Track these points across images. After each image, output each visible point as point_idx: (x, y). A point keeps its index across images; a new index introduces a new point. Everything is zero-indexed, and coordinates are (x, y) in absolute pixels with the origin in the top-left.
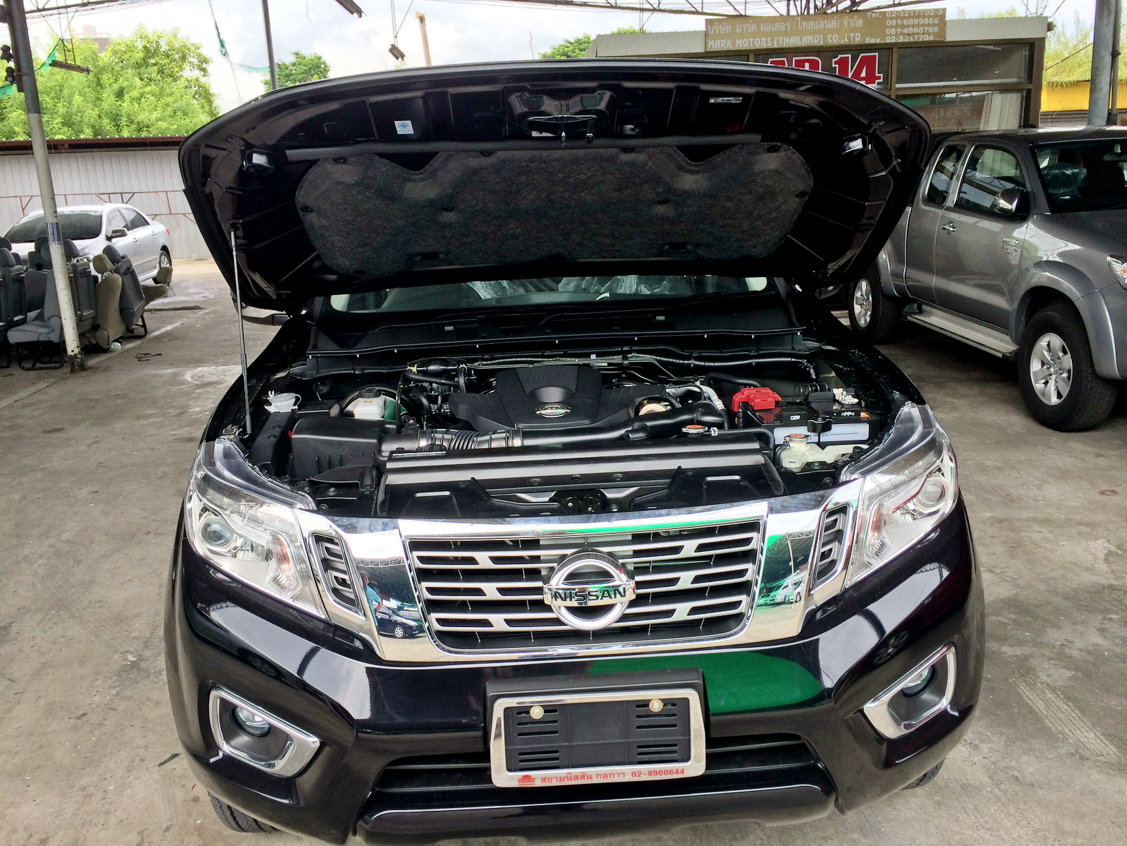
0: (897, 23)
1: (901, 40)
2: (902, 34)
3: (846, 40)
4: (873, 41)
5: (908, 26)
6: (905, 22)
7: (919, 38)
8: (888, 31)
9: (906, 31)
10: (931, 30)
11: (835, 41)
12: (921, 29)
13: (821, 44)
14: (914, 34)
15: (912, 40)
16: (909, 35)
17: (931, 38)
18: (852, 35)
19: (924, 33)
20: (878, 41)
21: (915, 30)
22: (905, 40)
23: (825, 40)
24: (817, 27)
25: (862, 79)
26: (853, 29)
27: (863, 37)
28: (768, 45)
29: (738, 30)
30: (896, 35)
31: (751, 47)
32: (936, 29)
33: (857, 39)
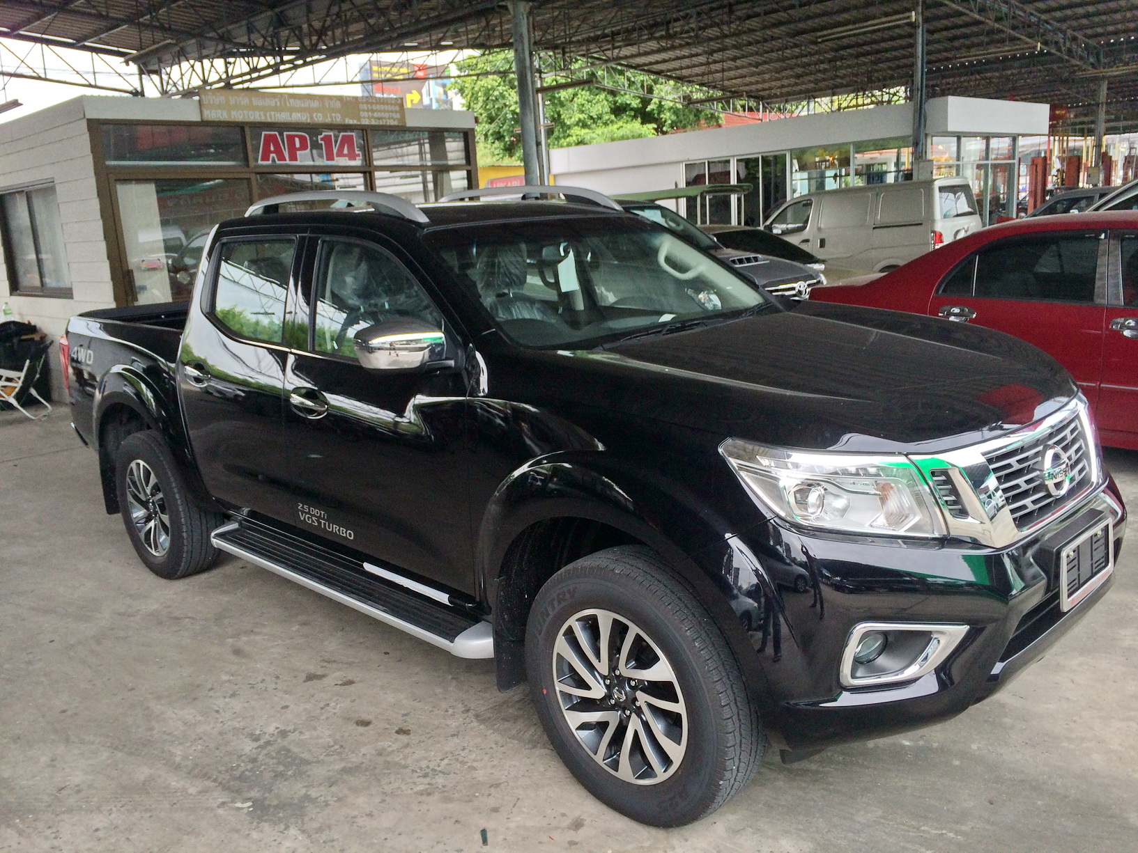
1: (373, 123)
2: (373, 117)
3: (330, 120)
4: (351, 122)
5: (377, 111)
6: (374, 107)
7: (386, 122)
8: (362, 114)
9: (376, 115)
10: (394, 115)
11: (320, 119)
12: (387, 115)
13: (307, 122)
14: (382, 118)
15: (381, 124)
16: (379, 119)
17: (396, 123)
18: (333, 115)
19: (389, 119)
20: (355, 122)
21: (383, 115)
22: (376, 124)
23: (312, 118)
24: (303, 105)
25: (345, 156)
26: (333, 110)
27: (343, 118)
28: (263, 119)
29: (232, 102)
30: (369, 118)
31: (246, 120)
32: (398, 116)
33: (338, 119)
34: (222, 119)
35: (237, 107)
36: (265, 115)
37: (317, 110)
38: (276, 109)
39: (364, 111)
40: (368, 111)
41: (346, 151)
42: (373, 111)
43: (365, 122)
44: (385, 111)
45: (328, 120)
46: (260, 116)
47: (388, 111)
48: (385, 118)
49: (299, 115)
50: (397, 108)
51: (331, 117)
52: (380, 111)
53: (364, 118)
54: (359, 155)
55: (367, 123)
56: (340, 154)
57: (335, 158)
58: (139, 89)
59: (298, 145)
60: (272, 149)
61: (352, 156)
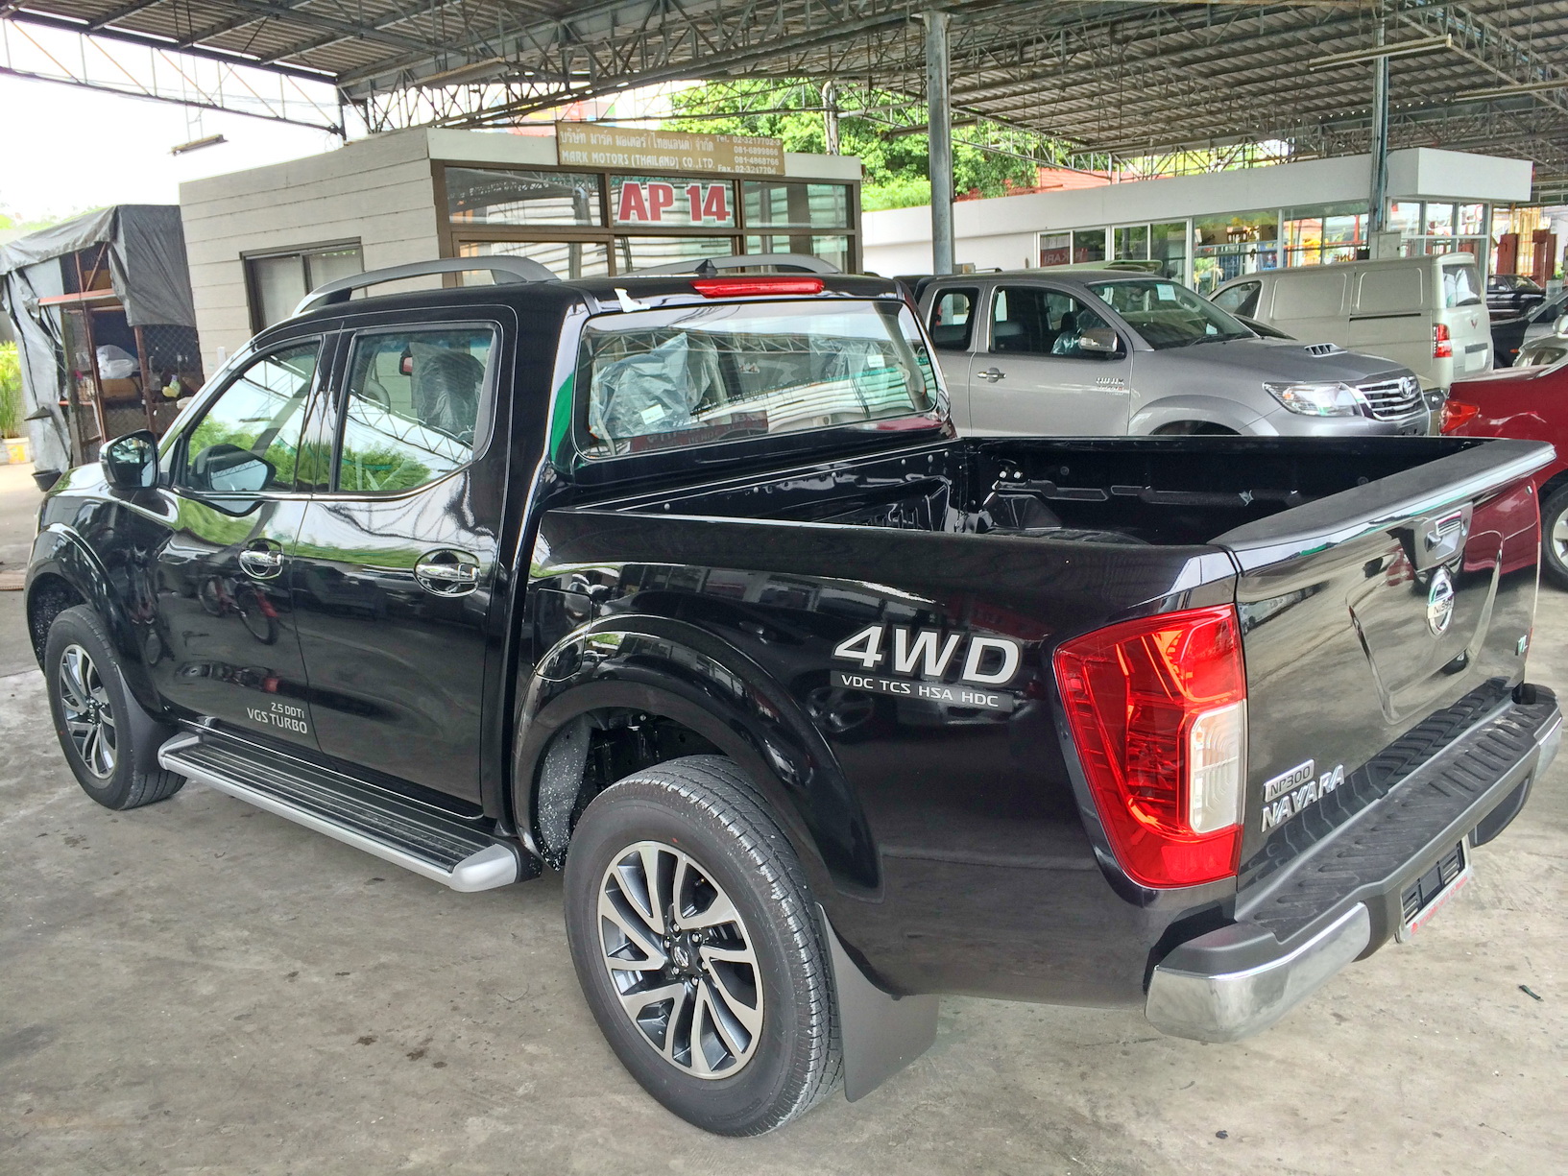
0: (743, 152)
1: (748, 171)
2: (749, 164)
3: (701, 166)
4: (722, 169)
5: (753, 155)
6: (750, 151)
7: (764, 170)
8: (735, 160)
9: (752, 161)
10: (773, 163)
11: (690, 166)
12: (765, 161)
13: (677, 167)
14: (759, 165)
15: (758, 172)
16: (755, 166)
17: (774, 171)
18: (705, 160)
19: (767, 166)
20: (729, 170)
21: (759, 161)
22: (751, 172)
23: (680, 163)
24: (671, 147)
25: (713, 214)
26: (706, 154)
27: (716, 165)
28: (626, 164)
29: (593, 141)
30: (744, 165)
31: (608, 164)
32: (776, 162)
33: (710, 165)
34: (581, 163)
35: (599, 148)
36: (630, 160)
37: (687, 153)
38: (643, 151)
39: (739, 155)
40: (743, 155)
41: (714, 209)
42: (750, 156)
43: (740, 170)
44: (762, 156)
45: (699, 167)
46: (624, 160)
47: (766, 156)
48: (762, 165)
49: (667, 159)
50: (776, 152)
51: (703, 164)
52: (758, 156)
53: (739, 164)
54: (728, 214)
55: (742, 171)
56: (708, 212)
57: (703, 217)
58: (339, 126)
59: (661, 200)
60: (633, 204)
61: (721, 215)
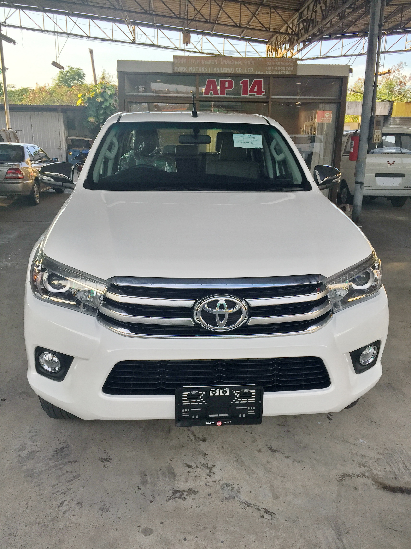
0: (272, 64)
1: (274, 73)
2: (274, 70)
3: (246, 71)
4: (259, 73)
5: (278, 66)
6: (276, 64)
7: (283, 72)
8: (268, 68)
9: (276, 68)
10: (289, 69)
11: (240, 72)
12: (284, 68)
13: (233, 72)
14: (280, 70)
15: (279, 74)
16: (278, 71)
17: (289, 73)
18: (249, 69)
19: (286, 70)
20: (262, 73)
21: (281, 68)
22: (276, 73)
23: (235, 70)
24: (231, 63)
25: (255, 92)
26: (250, 66)
27: (255, 70)
29: (189, 62)
30: (272, 70)
31: (197, 72)
32: (292, 69)
33: (251, 71)
35: (192, 65)
36: (208, 69)
37: (239, 66)
38: (215, 66)
39: (269, 66)
40: (272, 66)
41: (255, 90)
42: (275, 66)
43: (268, 73)
44: (283, 66)
45: (245, 72)
46: (205, 70)
47: (286, 66)
48: (283, 70)
49: (227, 69)
50: (292, 64)
52: (280, 66)
53: (269, 70)
54: (264, 92)
55: (270, 73)
56: (252, 91)
57: (249, 94)
59: (227, 86)
60: (211, 88)
61: (260, 92)
